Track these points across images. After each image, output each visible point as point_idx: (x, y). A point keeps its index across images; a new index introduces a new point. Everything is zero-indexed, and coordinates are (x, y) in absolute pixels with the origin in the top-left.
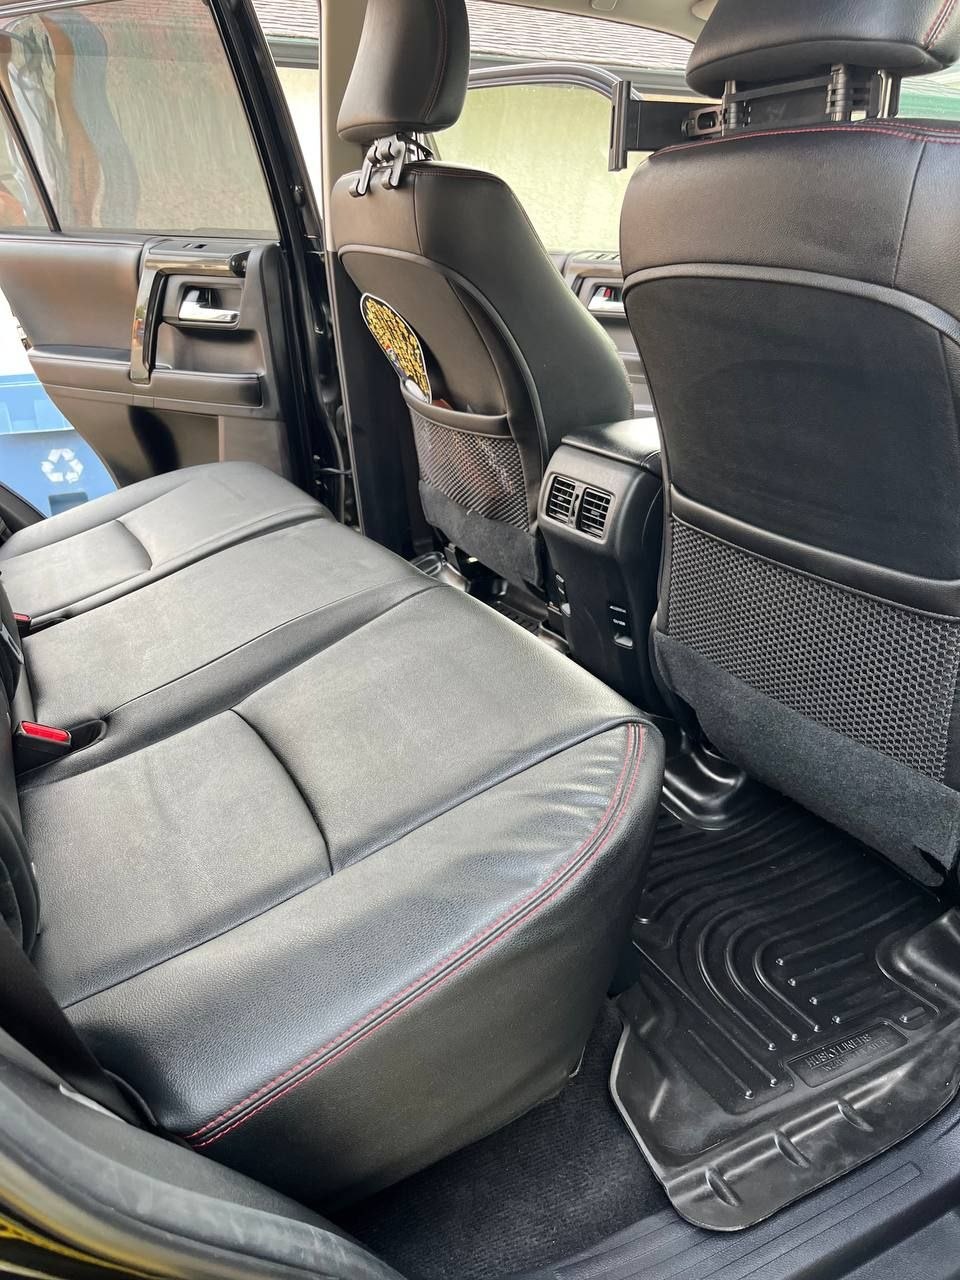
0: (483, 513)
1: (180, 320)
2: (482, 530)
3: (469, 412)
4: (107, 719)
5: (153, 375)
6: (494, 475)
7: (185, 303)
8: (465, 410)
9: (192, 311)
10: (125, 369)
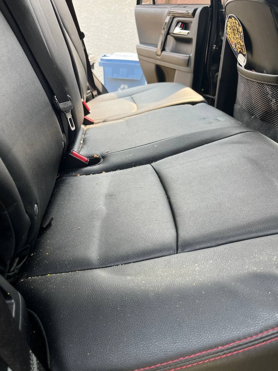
0: (259, 118)
1: (174, 34)
2: (257, 125)
3: (265, 73)
4: (104, 157)
5: (162, 53)
6: (269, 101)
7: (176, 28)
8: (263, 73)
9: (178, 30)
10: (156, 51)
